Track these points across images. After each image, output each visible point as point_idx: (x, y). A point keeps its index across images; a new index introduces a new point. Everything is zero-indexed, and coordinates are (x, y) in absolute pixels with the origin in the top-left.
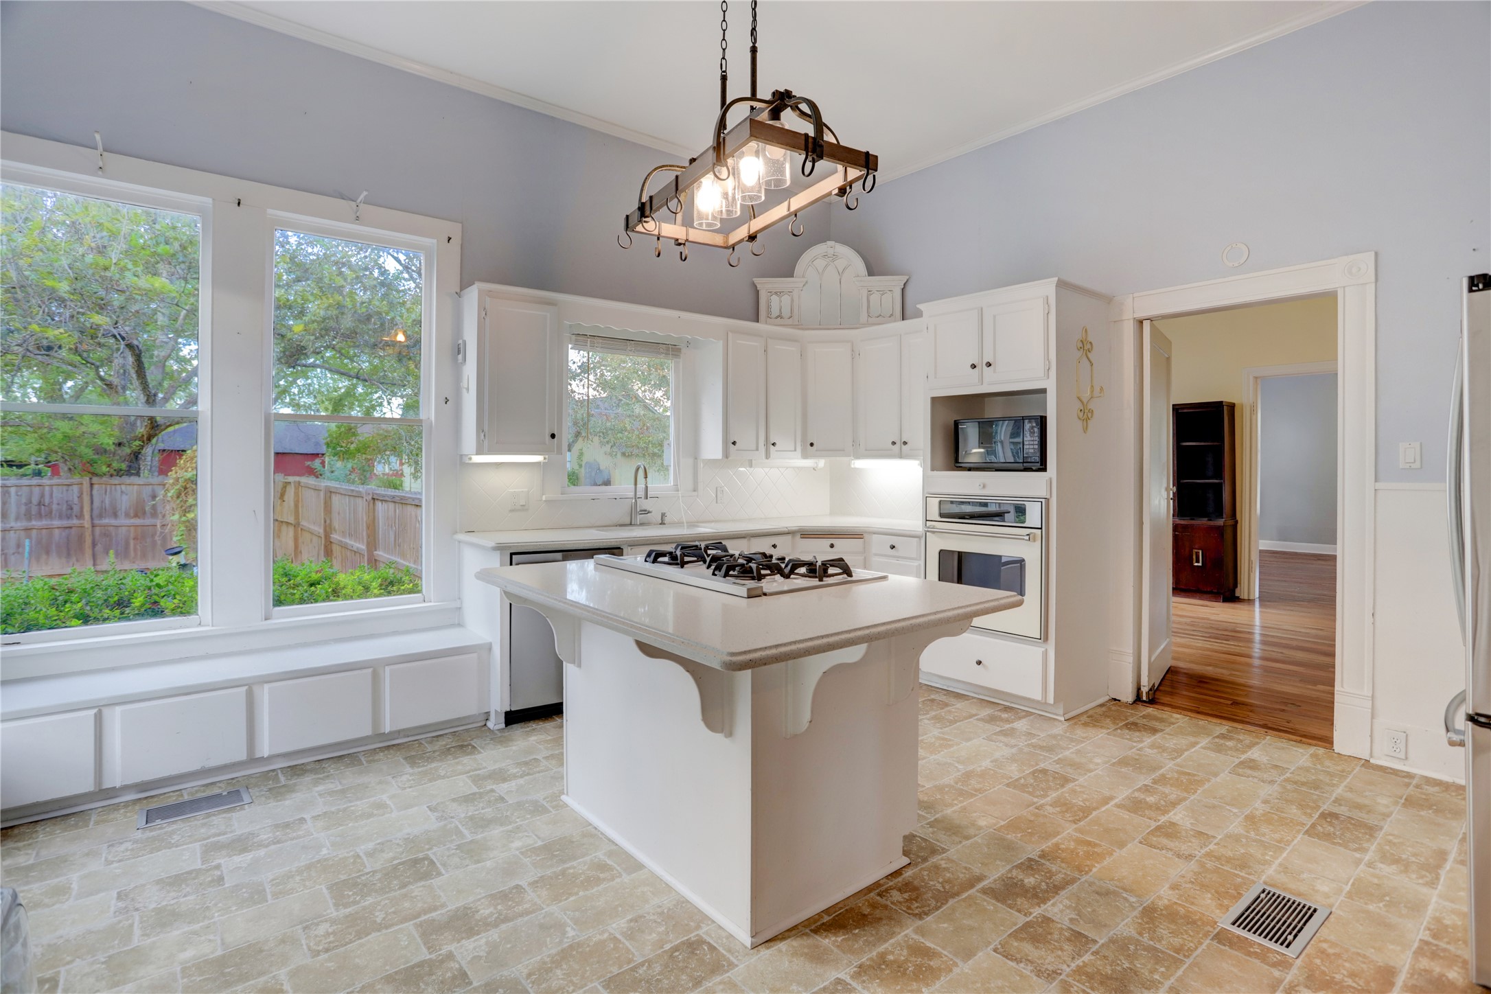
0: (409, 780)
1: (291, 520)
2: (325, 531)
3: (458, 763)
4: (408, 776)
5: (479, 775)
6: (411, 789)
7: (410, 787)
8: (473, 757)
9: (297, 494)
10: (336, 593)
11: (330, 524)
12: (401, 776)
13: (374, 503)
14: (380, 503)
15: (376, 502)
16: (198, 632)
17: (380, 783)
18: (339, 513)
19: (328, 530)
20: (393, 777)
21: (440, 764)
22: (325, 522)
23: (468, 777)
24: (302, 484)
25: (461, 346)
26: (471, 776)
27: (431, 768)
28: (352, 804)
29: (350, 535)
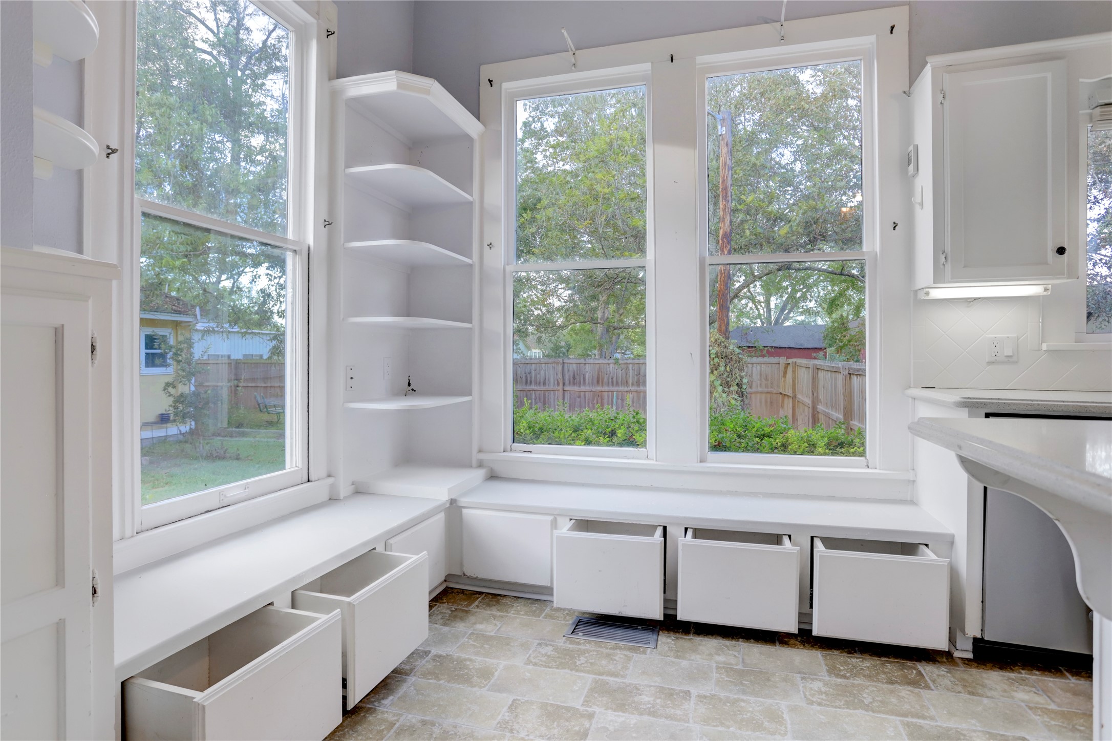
0: (821, 692)
1: (790, 393)
2: (813, 402)
3: (892, 692)
4: (820, 684)
5: (921, 727)
6: (819, 708)
7: (820, 704)
8: (917, 690)
9: (794, 372)
10: (784, 448)
11: (818, 396)
12: (813, 680)
13: (850, 378)
14: (855, 377)
15: (852, 376)
16: (643, 464)
17: (785, 680)
18: (824, 387)
19: (815, 401)
20: (803, 678)
21: (867, 683)
22: (813, 395)
23: (902, 722)
24: (798, 364)
25: (912, 154)
26: (908, 725)
27: (853, 685)
28: (744, 698)
29: (832, 407)
